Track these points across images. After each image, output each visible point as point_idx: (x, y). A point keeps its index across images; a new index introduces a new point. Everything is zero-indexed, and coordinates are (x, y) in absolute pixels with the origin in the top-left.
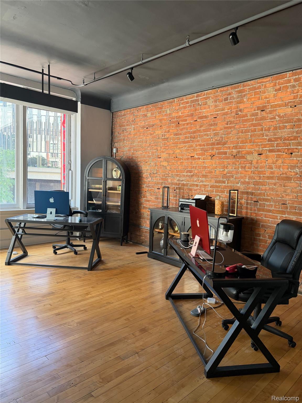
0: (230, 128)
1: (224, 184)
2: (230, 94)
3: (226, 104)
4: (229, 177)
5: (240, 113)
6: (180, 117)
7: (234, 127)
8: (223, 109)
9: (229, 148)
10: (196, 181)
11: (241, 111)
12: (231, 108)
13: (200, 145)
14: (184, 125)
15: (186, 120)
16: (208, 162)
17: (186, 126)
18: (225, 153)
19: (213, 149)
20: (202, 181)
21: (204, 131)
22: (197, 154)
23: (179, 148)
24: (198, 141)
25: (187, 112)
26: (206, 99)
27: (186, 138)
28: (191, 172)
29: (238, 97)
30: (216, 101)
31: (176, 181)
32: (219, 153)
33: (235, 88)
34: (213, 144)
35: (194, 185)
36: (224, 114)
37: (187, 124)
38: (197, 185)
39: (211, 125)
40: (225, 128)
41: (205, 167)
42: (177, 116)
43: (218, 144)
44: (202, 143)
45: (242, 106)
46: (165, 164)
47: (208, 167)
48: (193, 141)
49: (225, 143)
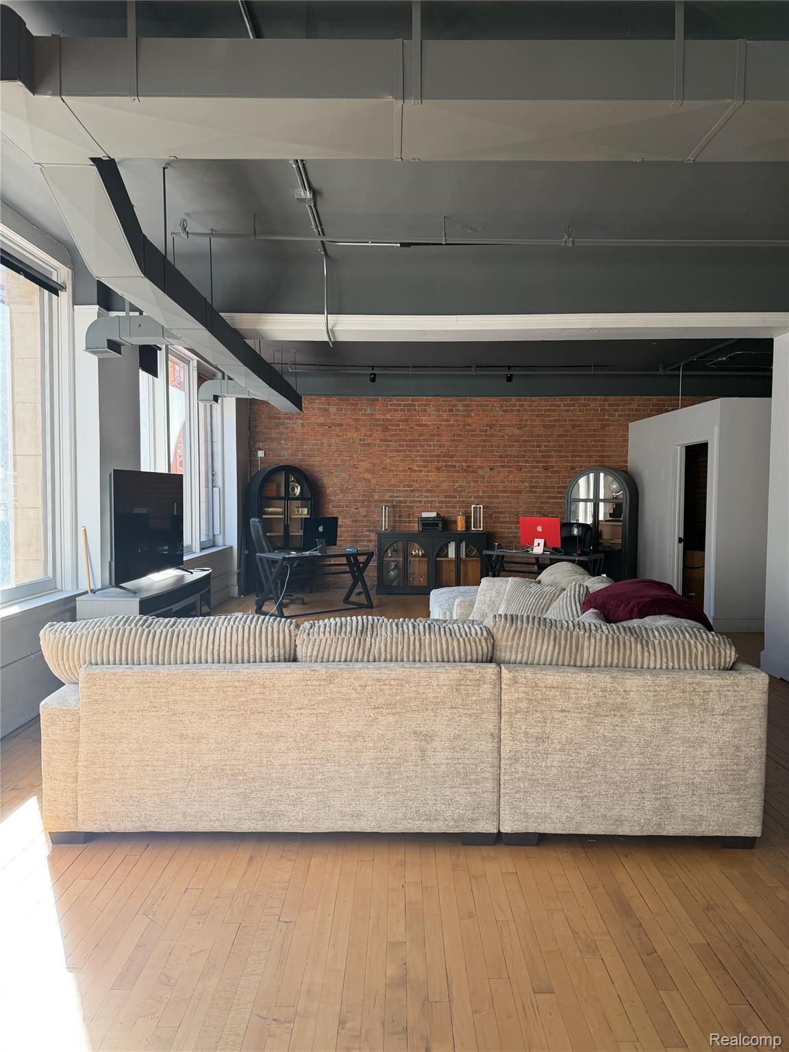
0: (458, 441)
1: (455, 500)
2: (455, 406)
3: (452, 416)
4: (461, 491)
5: (468, 427)
6: (388, 420)
7: (462, 441)
8: (448, 421)
9: (458, 461)
10: (417, 497)
11: (468, 425)
12: (457, 420)
13: (422, 456)
14: (395, 430)
15: (398, 425)
16: (433, 476)
17: (398, 432)
18: (455, 467)
19: (438, 461)
20: (427, 497)
21: (425, 440)
22: (417, 466)
23: (390, 457)
24: (418, 451)
25: (398, 415)
26: (425, 405)
27: (400, 446)
28: (410, 486)
29: (465, 411)
30: (438, 410)
31: (386, 498)
32: (446, 466)
33: (461, 401)
34: (439, 456)
35: (415, 501)
36: (449, 426)
37: (401, 430)
38: (420, 502)
39: (434, 435)
40: (452, 440)
41: (430, 481)
42: (383, 419)
43: (444, 456)
44: (424, 454)
45: (469, 421)
46: (368, 476)
47: (434, 481)
48: (410, 451)
49: (452, 456)
